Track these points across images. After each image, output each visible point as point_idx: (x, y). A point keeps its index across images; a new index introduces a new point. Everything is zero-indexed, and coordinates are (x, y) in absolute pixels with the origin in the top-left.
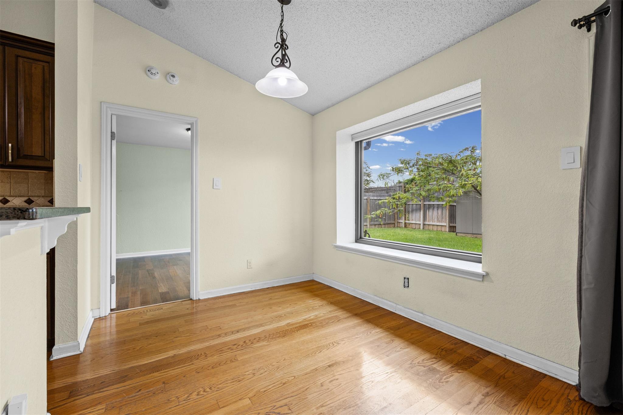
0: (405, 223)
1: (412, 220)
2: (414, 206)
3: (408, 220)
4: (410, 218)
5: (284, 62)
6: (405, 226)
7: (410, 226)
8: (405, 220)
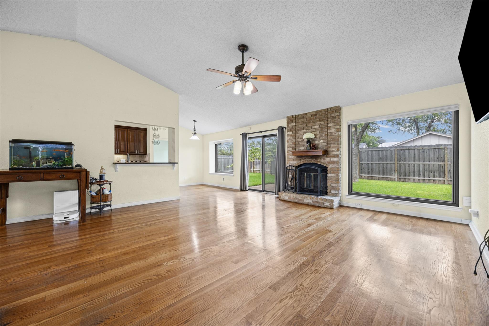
0: (254, 170)
1: (257, 169)
2: (257, 162)
3: (255, 169)
4: (256, 168)
5: (195, 134)
6: (254, 172)
7: (256, 172)
8: (254, 169)
